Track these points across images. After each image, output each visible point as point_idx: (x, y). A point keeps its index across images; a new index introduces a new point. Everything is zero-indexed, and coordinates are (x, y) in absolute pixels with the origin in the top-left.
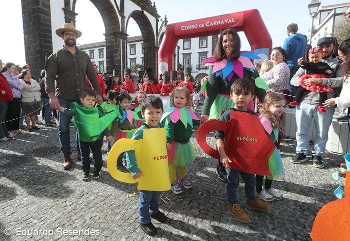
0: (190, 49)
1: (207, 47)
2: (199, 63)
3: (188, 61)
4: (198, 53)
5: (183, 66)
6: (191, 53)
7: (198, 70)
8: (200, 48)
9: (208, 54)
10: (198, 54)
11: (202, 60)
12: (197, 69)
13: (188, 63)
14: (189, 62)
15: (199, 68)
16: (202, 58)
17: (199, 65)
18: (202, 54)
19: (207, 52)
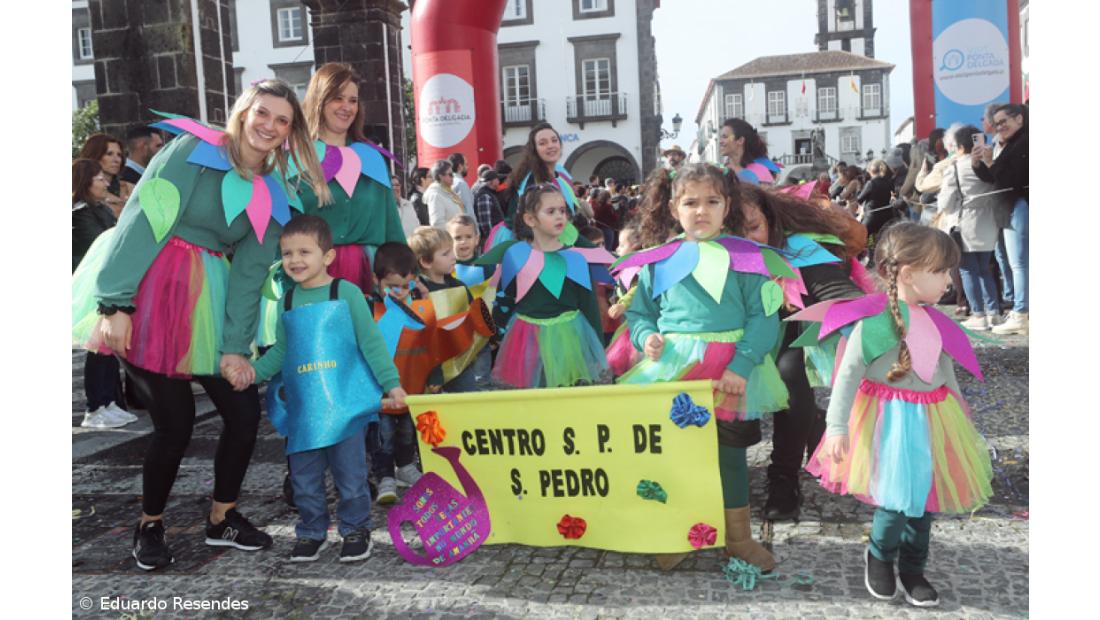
0: (529, 20)
1: (610, 12)
2: (579, 90)
3: (523, 82)
4: (571, 40)
5: (503, 105)
6: (536, 44)
7: (574, 129)
8: (577, 16)
9: (620, 45)
10: (571, 48)
11: (591, 77)
12: (570, 121)
13: (524, 91)
14: (528, 88)
15: (580, 120)
16: (590, 66)
17: (580, 101)
18: (590, 48)
19: (617, 36)
